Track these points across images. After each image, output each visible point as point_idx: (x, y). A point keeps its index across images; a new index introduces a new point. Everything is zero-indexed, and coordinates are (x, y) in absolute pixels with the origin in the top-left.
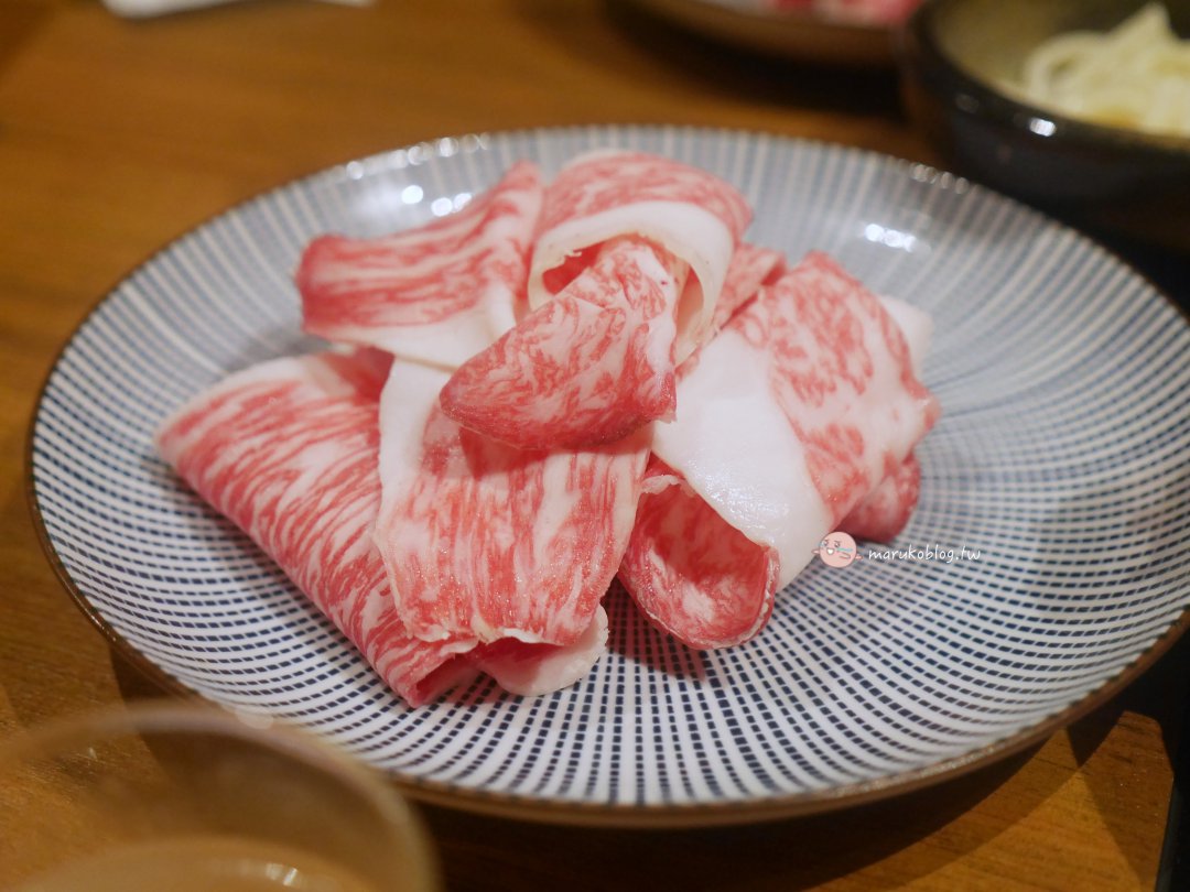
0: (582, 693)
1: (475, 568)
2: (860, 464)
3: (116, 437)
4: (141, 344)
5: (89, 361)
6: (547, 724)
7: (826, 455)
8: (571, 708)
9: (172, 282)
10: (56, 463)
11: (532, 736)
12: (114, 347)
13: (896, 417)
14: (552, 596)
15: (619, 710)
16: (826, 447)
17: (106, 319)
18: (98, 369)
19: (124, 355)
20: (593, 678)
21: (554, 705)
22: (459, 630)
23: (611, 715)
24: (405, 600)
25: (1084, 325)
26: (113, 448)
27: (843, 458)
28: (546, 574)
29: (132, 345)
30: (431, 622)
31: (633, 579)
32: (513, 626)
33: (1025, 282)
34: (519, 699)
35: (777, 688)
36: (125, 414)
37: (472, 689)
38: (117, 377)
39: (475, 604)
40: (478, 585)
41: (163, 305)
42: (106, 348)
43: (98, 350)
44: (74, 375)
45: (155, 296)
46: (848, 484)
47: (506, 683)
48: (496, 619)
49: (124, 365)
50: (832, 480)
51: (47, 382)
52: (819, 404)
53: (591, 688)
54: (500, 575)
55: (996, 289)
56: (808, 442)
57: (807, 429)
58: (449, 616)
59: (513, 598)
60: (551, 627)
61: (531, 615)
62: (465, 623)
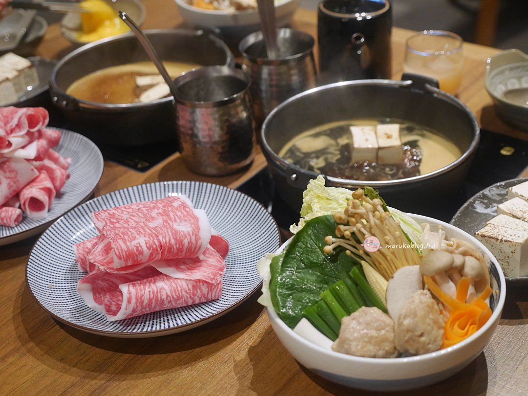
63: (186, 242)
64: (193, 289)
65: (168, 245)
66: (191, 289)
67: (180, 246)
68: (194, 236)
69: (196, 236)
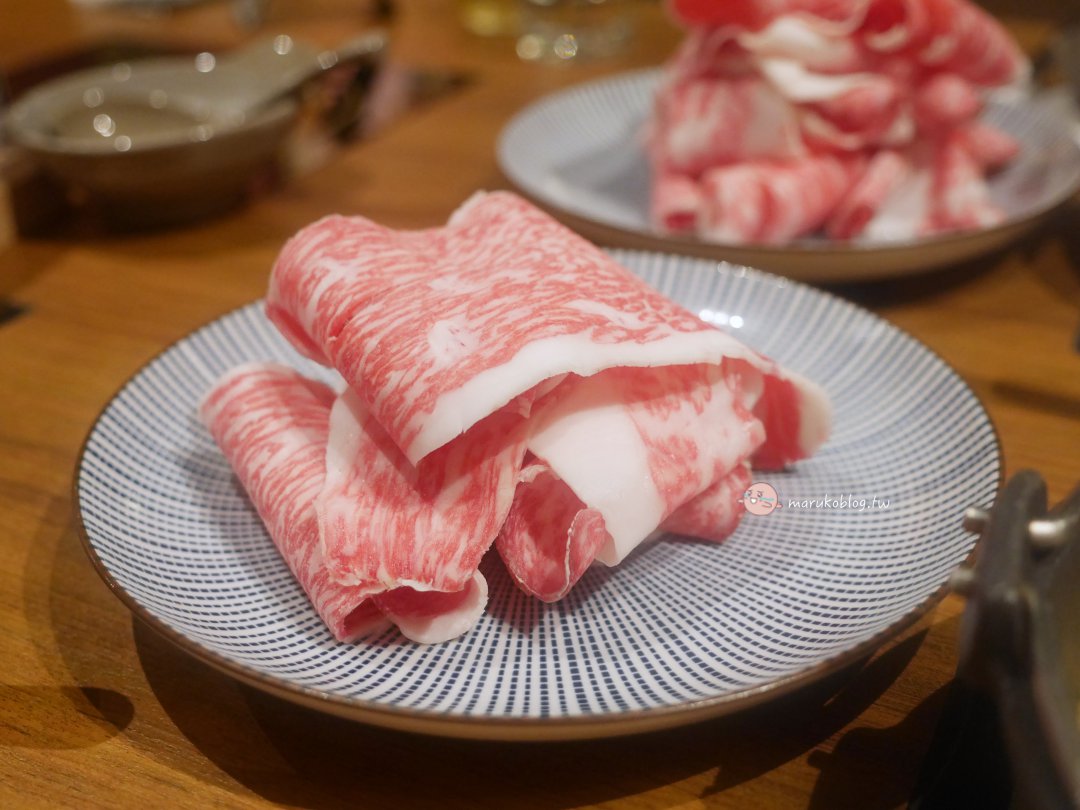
0: (465, 644)
1: (386, 530)
2: (693, 467)
3: (157, 448)
4: (188, 385)
5: (146, 394)
6: (432, 665)
7: (665, 458)
8: (454, 654)
9: (219, 343)
10: (103, 460)
11: (420, 672)
12: (167, 385)
13: (726, 434)
14: (442, 554)
15: (490, 658)
16: (667, 453)
17: (164, 365)
18: (152, 400)
19: (174, 392)
20: (476, 634)
21: (441, 652)
22: (369, 579)
23: (483, 661)
24: (330, 550)
25: (898, 397)
26: (152, 455)
27: (680, 461)
28: (440, 537)
29: (182, 385)
30: (348, 571)
31: (508, 551)
32: (409, 578)
33: (859, 365)
34: (416, 645)
35: (615, 648)
36: (168, 433)
37: (382, 637)
38: (166, 406)
39: (382, 559)
40: (386, 545)
41: (211, 359)
42: (160, 386)
43: (154, 387)
44: (132, 402)
45: (205, 352)
46: (681, 480)
47: (407, 632)
48: (396, 572)
49: (173, 399)
50: (669, 476)
51: (109, 404)
52: (665, 419)
53: (472, 641)
54: (403, 536)
55: (838, 370)
56: (652, 446)
57: (652, 437)
58: (361, 568)
59: (411, 556)
60: (439, 579)
61: (424, 570)
62: (373, 574)
63: (395, 378)
64: (300, 528)
65: (354, 340)
66: (299, 523)
67: (373, 373)
68: (427, 386)
69: (430, 391)
